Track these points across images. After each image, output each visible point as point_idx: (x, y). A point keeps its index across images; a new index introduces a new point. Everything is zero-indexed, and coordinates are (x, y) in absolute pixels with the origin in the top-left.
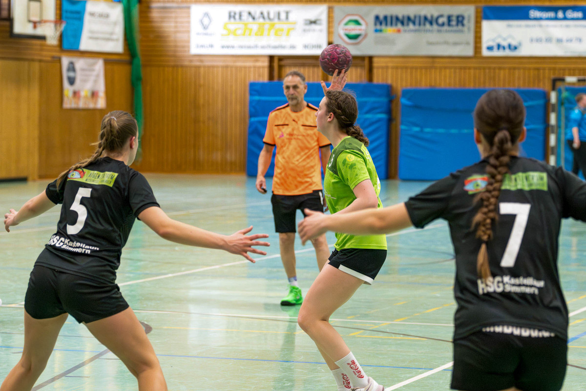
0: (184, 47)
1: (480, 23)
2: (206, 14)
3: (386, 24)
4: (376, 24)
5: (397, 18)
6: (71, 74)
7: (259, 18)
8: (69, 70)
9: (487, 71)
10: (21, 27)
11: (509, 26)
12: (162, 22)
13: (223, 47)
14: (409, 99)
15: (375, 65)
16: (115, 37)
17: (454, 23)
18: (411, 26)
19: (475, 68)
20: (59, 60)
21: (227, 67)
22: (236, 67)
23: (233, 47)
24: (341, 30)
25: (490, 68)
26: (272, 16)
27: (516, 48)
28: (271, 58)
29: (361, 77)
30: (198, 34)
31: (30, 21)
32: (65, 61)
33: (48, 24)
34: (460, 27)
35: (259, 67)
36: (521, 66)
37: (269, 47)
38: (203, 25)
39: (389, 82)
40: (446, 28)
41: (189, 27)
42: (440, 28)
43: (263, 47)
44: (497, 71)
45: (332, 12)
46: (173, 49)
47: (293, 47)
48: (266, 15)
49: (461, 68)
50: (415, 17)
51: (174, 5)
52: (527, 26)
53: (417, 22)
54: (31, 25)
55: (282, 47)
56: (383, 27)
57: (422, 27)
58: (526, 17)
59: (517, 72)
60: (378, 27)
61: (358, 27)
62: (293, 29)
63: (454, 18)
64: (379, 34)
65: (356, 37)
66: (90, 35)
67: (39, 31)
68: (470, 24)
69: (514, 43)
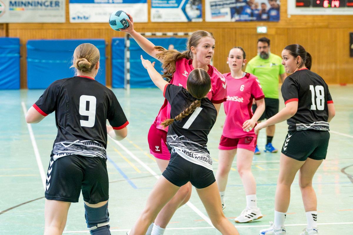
1: (69, 5)
3: (16, 6)
4: (10, 5)
5: (22, 3)
9: (72, 30)
11: (84, 6)
14: (32, 46)
15: (10, 28)
18: (30, 7)
19: (66, 29)
27: (87, 18)
34: (57, 7)
36: (91, 28)
39: (18, 37)
40: (49, 8)
42: (46, 8)
44: (77, 30)
49: (57, 29)
50: (32, 2)
52: (93, 7)
57: (36, 8)
58: (92, 2)
60: (12, 7)
63: (54, 3)
64: (12, 11)
68: (63, 5)
69: (87, 16)
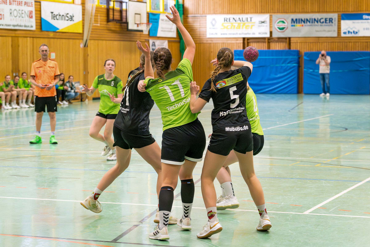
0: (203, 34)
1: (340, 21)
2: (214, 19)
3: (297, 23)
4: (292, 23)
5: (302, 20)
6: (154, 47)
7: (238, 21)
8: (152, 45)
9: (344, 43)
10: (132, 26)
11: (353, 23)
12: (194, 23)
13: (222, 34)
14: (307, 57)
15: (292, 41)
16: (172, 30)
17: (328, 22)
18: (308, 23)
19: (338, 42)
20: (148, 41)
21: (223, 43)
22: (228, 43)
23: (226, 34)
24: (276, 26)
25: (345, 42)
26: (244, 20)
27: (357, 33)
28: (244, 39)
29: (285, 47)
30: (210, 28)
31: (135, 24)
32: (151, 42)
33: (144, 25)
34: (331, 23)
35: (238, 43)
36: (360, 41)
37: (243, 34)
38: (212, 24)
39: (298, 49)
40: (324, 24)
41: (206, 25)
42: (322, 24)
43: (240, 34)
44: (348, 43)
45: (272, 17)
46: (199, 35)
47: (254, 34)
48: (241, 19)
49: (331, 42)
50: (310, 19)
51: (199, 15)
52: (362, 22)
53: (311, 22)
54: (136, 25)
55: (249, 34)
56: (295, 24)
57: (313, 24)
58: (362, 19)
59: (357, 43)
60: (293, 24)
61: (284, 24)
62: (254, 25)
63: (328, 20)
64: (293, 27)
65: (283, 29)
66: (162, 29)
67: (140, 28)
68: (336, 22)
69: (356, 30)
